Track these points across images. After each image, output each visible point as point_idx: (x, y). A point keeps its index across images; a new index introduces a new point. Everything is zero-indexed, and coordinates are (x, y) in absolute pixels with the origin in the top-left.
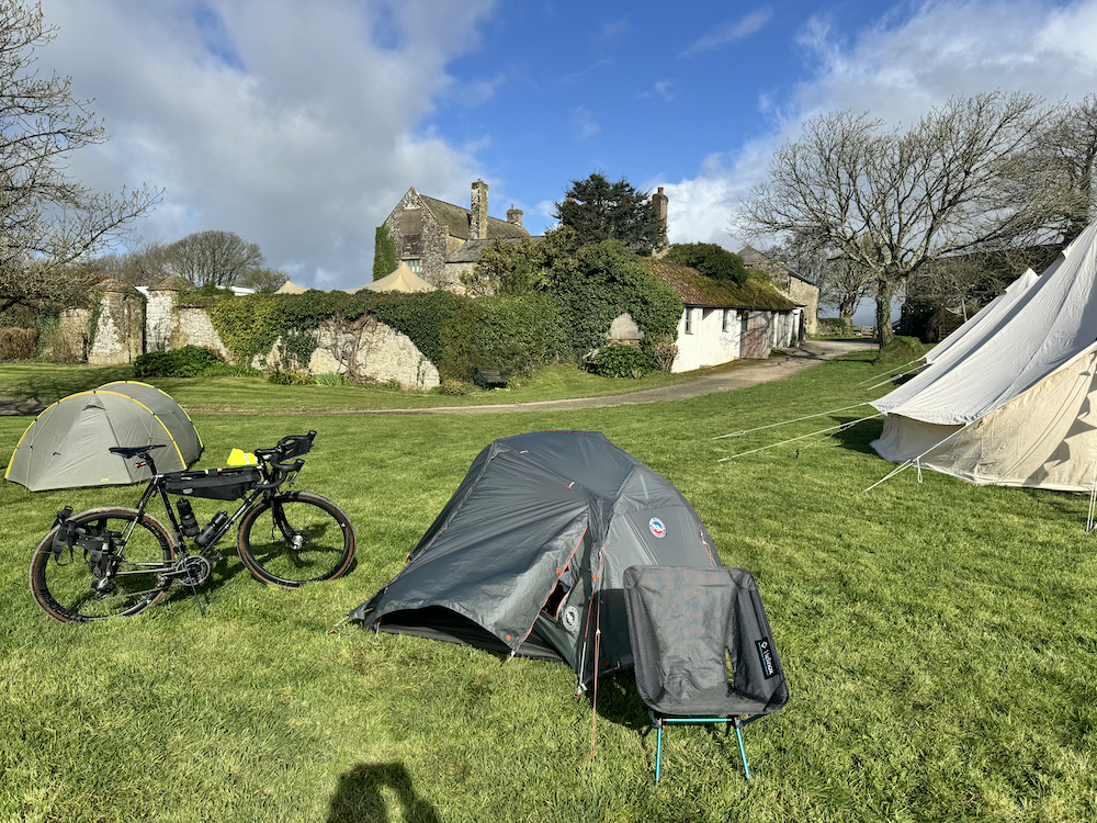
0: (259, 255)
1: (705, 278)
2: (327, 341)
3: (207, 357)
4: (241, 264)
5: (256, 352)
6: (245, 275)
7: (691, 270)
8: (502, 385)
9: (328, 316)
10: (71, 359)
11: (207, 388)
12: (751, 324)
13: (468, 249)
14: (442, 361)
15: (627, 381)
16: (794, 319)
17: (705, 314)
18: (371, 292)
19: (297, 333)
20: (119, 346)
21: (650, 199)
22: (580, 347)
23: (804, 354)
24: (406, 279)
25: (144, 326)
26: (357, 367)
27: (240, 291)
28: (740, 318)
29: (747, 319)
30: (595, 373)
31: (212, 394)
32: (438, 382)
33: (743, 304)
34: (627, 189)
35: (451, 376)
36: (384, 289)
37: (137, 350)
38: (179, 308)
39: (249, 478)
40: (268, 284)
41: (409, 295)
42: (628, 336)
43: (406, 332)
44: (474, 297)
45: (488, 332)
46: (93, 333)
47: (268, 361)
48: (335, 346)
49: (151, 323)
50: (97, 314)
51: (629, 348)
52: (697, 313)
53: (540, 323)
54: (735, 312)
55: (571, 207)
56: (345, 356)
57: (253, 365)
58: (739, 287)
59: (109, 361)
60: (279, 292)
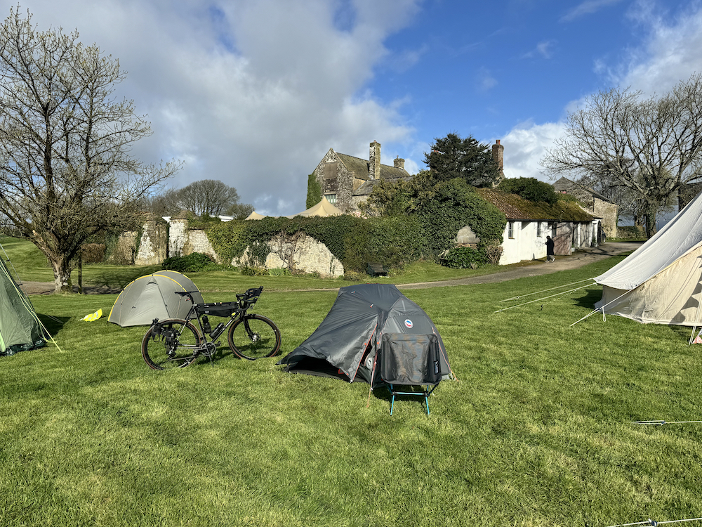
0: (236, 195)
1: (526, 201)
2: (276, 248)
3: (205, 259)
4: (225, 201)
5: (234, 256)
6: (227, 207)
7: (515, 196)
8: (384, 274)
9: (277, 233)
10: (125, 262)
11: (205, 278)
12: (558, 231)
13: (368, 186)
14: (346, 259)
15: (468, 271)
16: (594, 227)
17: (523, 226)
18: (303, 217)
19: (258, 244)
20: (153, 254)
21: (491, 148)
22: (437, 249)
23: (599, 251)
24: (326, 208)
25: (167, 241)
26: (294, 264)
27: (225, 219)
28: (551, 228)
29: (556, 228)
30: (446, 265)
31: (208, 281)
32: (343, 272)
33: (553, 218)
34: (473, 142)
35: (351, 268)
36: (310, 215)
37: (163, 256)
38: (189, 230)
39: (233, 307)
40: (242, 213)
41: (325, 218)
42: (469, 241)
43: (323, 241)
44: (366, 218)
45: (375, 240)
46: (138, 246)
47: (241, 261)
48: (281, 251)
49: (172, 239)
50: (140, 234)
51: (469, 249)
52: (517, 225)
53: (410, 234)
54: (546, 224)
55: (435, 156)
56: (287, 257)
57: (232, 264)
58: (551, 206)
59: (147, 263)
60: (248, 219)
